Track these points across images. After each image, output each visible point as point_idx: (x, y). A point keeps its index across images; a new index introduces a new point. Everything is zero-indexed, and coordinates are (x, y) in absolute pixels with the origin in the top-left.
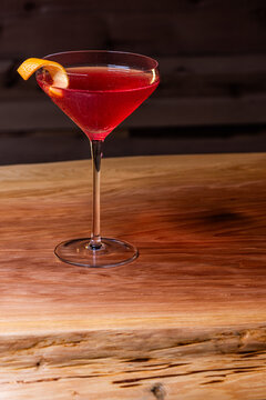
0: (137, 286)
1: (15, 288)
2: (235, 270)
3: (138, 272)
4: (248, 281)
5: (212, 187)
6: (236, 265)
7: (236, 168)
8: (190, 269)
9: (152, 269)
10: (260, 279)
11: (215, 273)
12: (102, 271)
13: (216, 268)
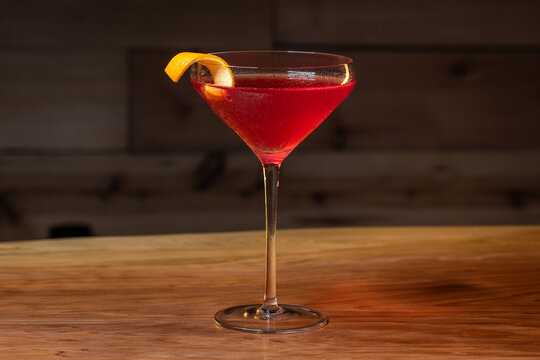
0: (319, 352)
1: (153, 351)
2: (455, 339)
3: (323, 338)
4: (472, 349)
5: (443, 258)
6: (460, 334)
7: (480, 241)
8: (396, 336)
9: (343, 336)
10: (488, 348)
11: (428, 341)
12: (275, 337)
13: (431, 336)
